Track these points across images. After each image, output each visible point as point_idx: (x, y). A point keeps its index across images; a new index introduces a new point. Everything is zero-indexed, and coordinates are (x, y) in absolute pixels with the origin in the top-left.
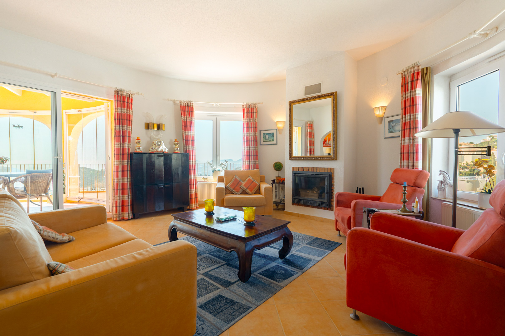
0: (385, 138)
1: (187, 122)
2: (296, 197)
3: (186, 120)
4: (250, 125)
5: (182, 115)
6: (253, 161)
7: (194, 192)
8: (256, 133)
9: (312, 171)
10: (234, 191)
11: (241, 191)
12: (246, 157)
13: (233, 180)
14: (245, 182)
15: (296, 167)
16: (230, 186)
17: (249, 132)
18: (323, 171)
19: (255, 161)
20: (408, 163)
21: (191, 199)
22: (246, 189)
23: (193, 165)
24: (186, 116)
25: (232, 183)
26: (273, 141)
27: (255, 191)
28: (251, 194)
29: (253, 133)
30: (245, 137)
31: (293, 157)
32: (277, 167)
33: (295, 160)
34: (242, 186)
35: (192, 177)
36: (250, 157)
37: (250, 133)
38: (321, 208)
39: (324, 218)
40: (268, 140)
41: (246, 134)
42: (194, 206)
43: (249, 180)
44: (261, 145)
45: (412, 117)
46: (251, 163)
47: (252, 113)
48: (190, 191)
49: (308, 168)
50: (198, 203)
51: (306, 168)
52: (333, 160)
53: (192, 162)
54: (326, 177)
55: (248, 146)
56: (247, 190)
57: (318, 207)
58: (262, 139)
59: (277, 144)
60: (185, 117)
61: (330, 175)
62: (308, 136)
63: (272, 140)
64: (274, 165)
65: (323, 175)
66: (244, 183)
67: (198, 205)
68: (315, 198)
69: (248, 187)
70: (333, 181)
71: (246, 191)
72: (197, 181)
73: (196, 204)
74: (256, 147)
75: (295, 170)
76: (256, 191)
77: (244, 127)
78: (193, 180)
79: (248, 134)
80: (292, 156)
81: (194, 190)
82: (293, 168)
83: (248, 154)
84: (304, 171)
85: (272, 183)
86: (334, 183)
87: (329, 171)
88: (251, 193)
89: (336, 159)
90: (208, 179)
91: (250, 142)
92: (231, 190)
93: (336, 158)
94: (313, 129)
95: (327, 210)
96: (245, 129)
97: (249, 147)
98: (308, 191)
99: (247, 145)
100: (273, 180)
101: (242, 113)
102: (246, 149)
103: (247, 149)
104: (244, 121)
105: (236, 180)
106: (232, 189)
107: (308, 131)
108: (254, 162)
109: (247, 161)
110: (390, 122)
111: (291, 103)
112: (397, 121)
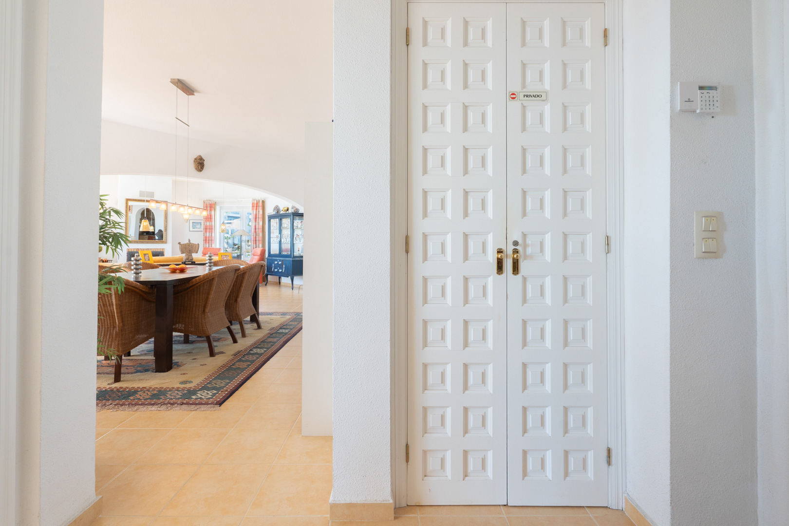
0: (188, 231)
45: (210, 224)
82: (128, 249)
87: (161, 250)
110: (193, 223)
111: (127, 200)
112: (200, 223)
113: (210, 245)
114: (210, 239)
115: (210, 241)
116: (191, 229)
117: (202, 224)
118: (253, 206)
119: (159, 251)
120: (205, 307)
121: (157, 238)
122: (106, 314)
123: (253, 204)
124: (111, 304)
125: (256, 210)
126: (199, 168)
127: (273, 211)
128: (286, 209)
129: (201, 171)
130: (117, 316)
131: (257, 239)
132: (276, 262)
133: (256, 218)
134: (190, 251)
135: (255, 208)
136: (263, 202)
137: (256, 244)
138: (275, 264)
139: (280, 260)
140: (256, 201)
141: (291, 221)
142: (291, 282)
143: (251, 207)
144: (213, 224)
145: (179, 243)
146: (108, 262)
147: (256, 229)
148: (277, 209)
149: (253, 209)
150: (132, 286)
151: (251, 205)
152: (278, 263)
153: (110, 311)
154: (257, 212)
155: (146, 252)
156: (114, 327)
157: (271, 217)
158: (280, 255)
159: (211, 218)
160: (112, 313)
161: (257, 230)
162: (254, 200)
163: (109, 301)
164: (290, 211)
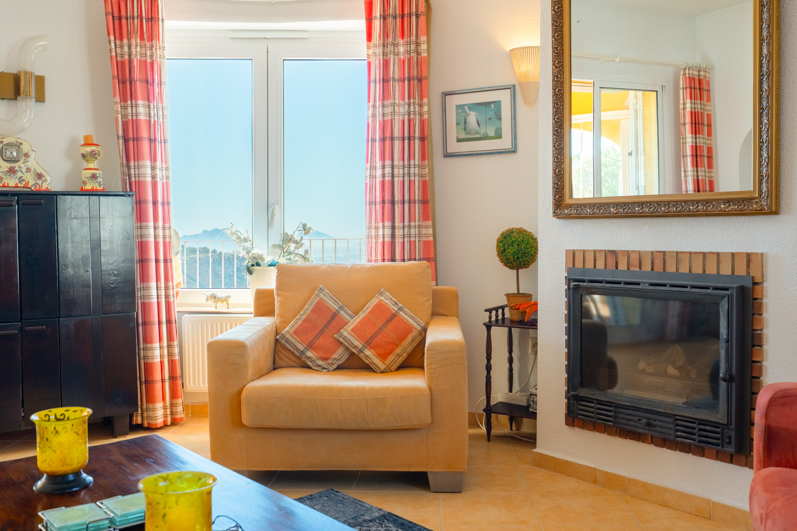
1: (130, 61)
2: (583, 392)
3: (130, 56)
4: (395, 71)
5: (109, 35)
6: (410, 227)
7: (162, 356)
8: (421, 106)
9: (659, 268)
10: (309, 354)
11: (339, 355)
12: (379, 207)
13: (308, 308)
14: (362, 315)
15: (584, 251)
16: (295, 333)
17: (391, 101)
18: (711, 270)
19: (419, 227)
21: (149, 382)
22: (360, 346)
23: (156, 244)
24: (129, 40)
25: (304, 321)
26: (498, 135)
27: (401, 359)
28: (382, 372)
29: (409, 105)
30: (374, 121)
31: (570, 206)
32: (511, 250)
33: (580, 217)
34: (345, 334)
35: (154, 292)
36: (398, 208)
37: (394, 105)
38: (699, 450)
39: (714, 503)
40: (477, 133)
41: (379, 111)
42: (159, 413)
43: (380, 307)
44: (447, 155)
46: (399, 232)
47: (403, 17)
48: (145, 349)
49: (637, 256)
50: (180, 401)
51: (628, 254)
52: (760, 212)
53: (152, 231)
54: (723, 297)
55: (388, 162)
56: (368, 352)
57: (682, 443)
58: (453, 132)
59: (513, 151)
60: (125, 41)
61: (742, 290)
62: (688, 127)
63: (491, 133)
64: (499, 241)
65: (710, 291)
66: (353, 323)
67: (180, 409)
68: (670, 399)
69: (373, 337)
70: (761, 321)
71: (361, 355)
72: (177, 309)
73: (172, 405)
74: (421, 167)
75: (579, 264)
76: (405, 355)
77: (372, 77)
78: (159, 304)
79: (389, 110)
80: (568, 201)
81: (161, 348)
82: (572, 255)
83: (387, 197)
84: (620, 268)
85: (487, 320)
86: (765, 331)
87: (741, 271)
88: (382, 367)
89: (774, 210)
90: (230, 301)
91: (397, 144)
92: (297, 349)
93: (778, 204)
94: (709, 100)
95: (731, 462)
96: (378, 88)
97: (393, 167)
98: (642, 365)
99: (383, 158)
100: (496, 309)
101: (362, 24)
102: (379, 172)
103: (383, 176)
104: (371, 52)
105: (320, 308)
106: (301, 348)
107: (688, 105)
108: (413, 231)
109: (384, 227)
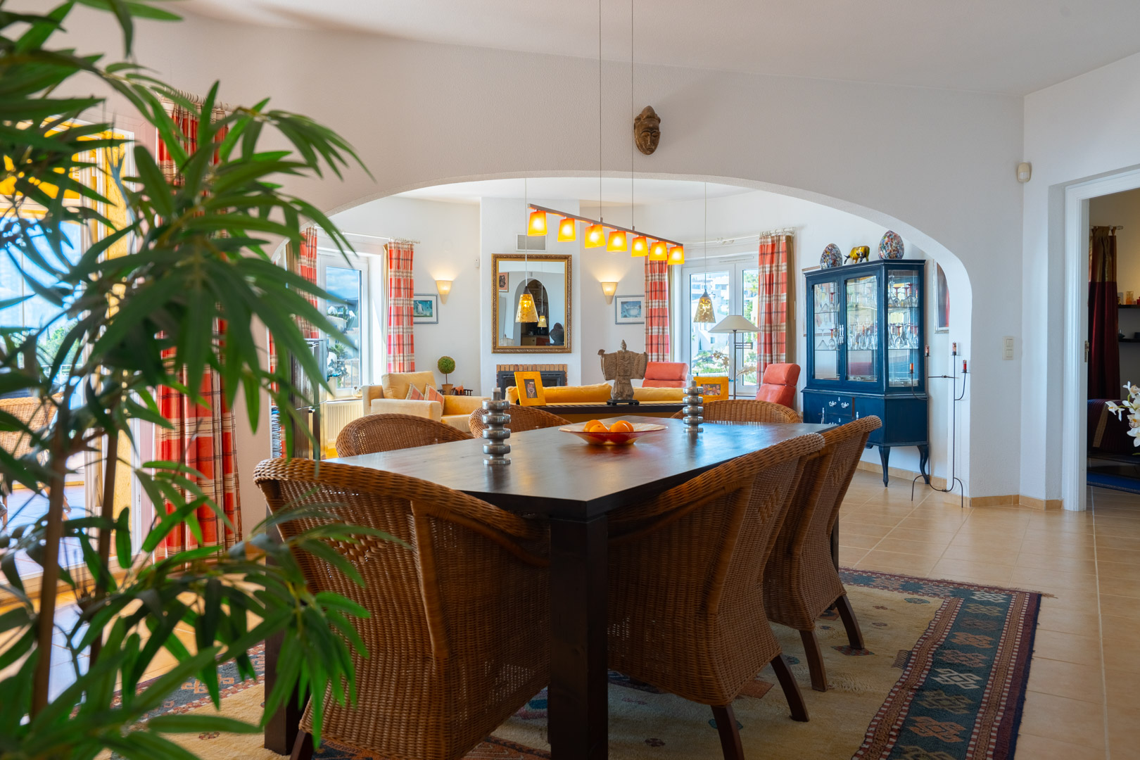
0: (617, 324)
4: (402, 284)
6: (409, 356)
8: (411, 301)
12: (397, 347)
15: (505, 365)
17: (401, 298)
20: (658, 355)
26: (431, 316)
29: (407, 300)
31: (500, 349)
32: (443, 366)
33: (503, 353)
36: (405, 348)
37: (403, 300)
40: (422, 314)
45: (661, 304)
46: (405, 359)
49: (527, 365)
51: (522, 366)
54: (558, 377)
59: (437, 323)
63: (428, 314)
74: (411, 328)
75: (503, 370)
77: (393, 286)
79: (401, 302)
80: (498, 347)
82: (499, 367)
83: (401, 342)
87: (561, 370)
89: (570, 352)
91: (404, 318)
96: (394, 291)
97: (403, 328)
99: (398, 324)
102: (396, 331)
103: (399, 332)
104: (392, 274)
110: (623, 303)
111: (497, 258)
112: (638, 303)
113: (661, 357)
114: (661, 341)
115: (661, 347)
116: (620, 320)
117: (643, 305)
118: (762, 254)
119: (556, 369)
120: (707, 590)
121: (552, 341)
122: (401, 607)
123: (762, 247)
124: (413, 578)
125: (772, 262)
126: (646, 144)
127: (822, 261)
128: (860, 251)
129: (652, 151)
130: (433, 625)
131: (774, 340)
132: (833, 404)
133: (771, 284)
134: (625, 371)
135: (769, 257)
136: (790, 240)
137: (771, 352)
138: (829, 409)
139: (845, 399)
140: (770, 240)
141: (879, 285)
142: (880, 462)
143: (757, 258)
144: (667, 304)
145: (601, 352)
146: (464, 394)
147: (770, 313)
148: (832, 253)
149: (762, 262)
150: (475, 520)
151: (758, 252)
152: (838, 406)
153: (410, 601)
154: (774, 269)
155: (529, 375)
156: (425, 659)
157: (814, 279)
158: (843, 382)
159: (662, 291)
160: (417, 610)
161: (773, 315)
162: (764, 237)
163: (406, 567)
164: (873, 256)
